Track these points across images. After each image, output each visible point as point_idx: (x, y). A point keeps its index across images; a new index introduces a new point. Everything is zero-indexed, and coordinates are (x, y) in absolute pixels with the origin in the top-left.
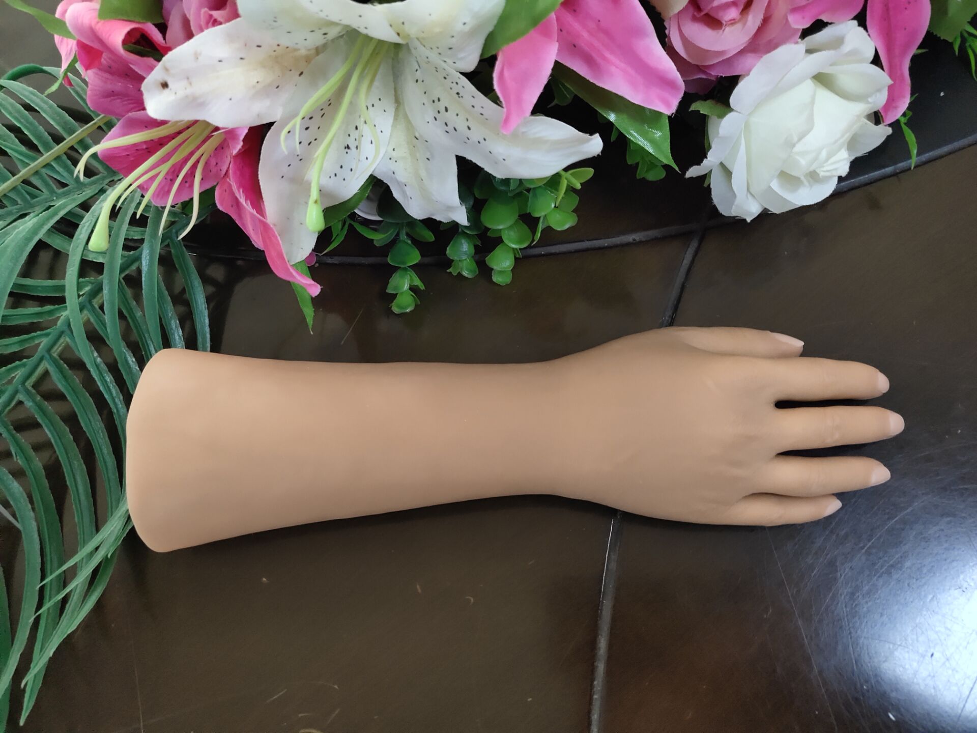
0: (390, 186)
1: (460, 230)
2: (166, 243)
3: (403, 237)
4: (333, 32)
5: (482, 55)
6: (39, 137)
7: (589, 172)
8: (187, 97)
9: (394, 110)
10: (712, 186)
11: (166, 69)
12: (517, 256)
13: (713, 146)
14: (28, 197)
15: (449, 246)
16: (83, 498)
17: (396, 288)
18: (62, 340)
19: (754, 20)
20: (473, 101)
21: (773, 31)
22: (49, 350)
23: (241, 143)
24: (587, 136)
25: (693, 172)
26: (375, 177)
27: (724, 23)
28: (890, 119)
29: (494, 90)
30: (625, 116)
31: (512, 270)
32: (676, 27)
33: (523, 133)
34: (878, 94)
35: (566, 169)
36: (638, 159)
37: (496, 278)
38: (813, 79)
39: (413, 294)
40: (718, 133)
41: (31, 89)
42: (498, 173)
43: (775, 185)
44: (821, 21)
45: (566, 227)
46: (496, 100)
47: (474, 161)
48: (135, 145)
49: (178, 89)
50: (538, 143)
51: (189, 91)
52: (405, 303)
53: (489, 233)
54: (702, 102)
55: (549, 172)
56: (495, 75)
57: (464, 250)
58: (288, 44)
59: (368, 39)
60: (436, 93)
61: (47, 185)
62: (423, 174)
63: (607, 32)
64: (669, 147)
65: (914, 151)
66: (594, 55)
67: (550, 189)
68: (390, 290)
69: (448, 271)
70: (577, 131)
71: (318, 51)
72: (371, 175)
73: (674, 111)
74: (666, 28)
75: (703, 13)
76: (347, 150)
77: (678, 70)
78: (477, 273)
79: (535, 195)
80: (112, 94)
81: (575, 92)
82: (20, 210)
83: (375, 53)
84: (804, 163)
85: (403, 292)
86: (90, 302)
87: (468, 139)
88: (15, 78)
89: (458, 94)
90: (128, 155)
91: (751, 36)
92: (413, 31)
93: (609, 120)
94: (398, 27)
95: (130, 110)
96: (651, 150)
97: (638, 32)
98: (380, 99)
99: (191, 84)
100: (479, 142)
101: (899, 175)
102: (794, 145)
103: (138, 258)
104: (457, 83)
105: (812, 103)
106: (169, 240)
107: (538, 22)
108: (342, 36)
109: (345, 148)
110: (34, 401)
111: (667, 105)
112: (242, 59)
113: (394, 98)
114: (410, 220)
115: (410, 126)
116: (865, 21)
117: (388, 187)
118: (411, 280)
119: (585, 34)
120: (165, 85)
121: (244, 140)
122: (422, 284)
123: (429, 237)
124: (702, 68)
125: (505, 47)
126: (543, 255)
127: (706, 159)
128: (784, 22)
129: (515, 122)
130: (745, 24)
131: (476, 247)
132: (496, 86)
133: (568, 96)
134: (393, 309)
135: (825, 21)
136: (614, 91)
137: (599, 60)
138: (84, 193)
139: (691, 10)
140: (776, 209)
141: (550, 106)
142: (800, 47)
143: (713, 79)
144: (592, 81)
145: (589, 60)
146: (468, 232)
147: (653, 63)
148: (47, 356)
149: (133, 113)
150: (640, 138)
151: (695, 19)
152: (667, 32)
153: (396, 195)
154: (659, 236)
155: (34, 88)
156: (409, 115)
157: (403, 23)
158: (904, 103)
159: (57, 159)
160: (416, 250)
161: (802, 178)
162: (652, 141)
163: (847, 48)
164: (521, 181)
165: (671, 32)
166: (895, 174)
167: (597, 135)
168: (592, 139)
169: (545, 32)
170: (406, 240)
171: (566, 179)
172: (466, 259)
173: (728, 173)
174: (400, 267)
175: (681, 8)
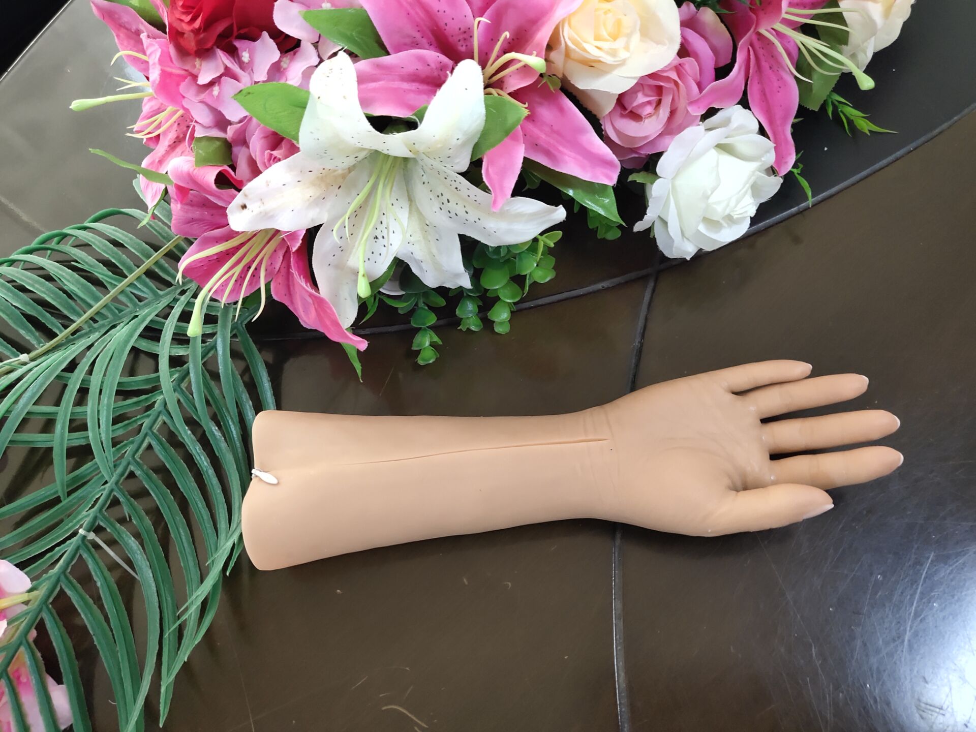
0: (410, 265)
1: (465, 294)
2: (234, 333)
3: (421, 305)
4: (362, 155)
5: (471, 159)
6: (123, 264)
7: (559, 234)
8: (261, 213)
9: (408, 206)
10: (656, 237)
11: (246, 196)
12: (512, 310)
13: (650, 204)
14: (117, 311)
15: (458, 308)
16: (186, 545)
17: (419, 345)
18: (160, 419)
19: (664, 112)
20: (468, 193)
21: (679, 118)
22: (151, 428)
23: (301, 242)
24: (553, 207)
25: (639, 227)
26: (398, 258)
27: (644, 117)
28: (784, 172)
29: (484, 182)
30: (580, 191)
31: (509, 321)
32: (610, 123)
33: (507, 210)
34: (768, 154)
35: (542, 234)
36: (597, 224)
37: (498, 329)
38: (716, 148)
39: (433, 349)
40: (652, 195)
41: (113, 227)
42: (492, 243)
43: (702, 228)
44: (713, 108)
45: (547, 280)
46: (486, 189)
47: (472, 236)
48: (208, 257)
49: (254, 208)
50: (518, 216)
51: (263, 208)
52: (428, 356)
53: (488, 294)
54: (637, 174)
55: (530, 237)
56: (483, 172)
57: (470, 309)
58: (331, 167)
59: (388, 156)
60: (440, 190)
61: (131, 300)
62: (434, 251)
63: (558, 133)
64: (616, 209)
65: (809, 194)
66: (551, 150)
67: (531, 253)
68: (414, 348)
69: (459, 328)
70: (546, 205)
71: (350, 170)
72: (395, 257)
73: (615, 182)
74: (602, 125)
75: (627, 112)
76: (376, 240)
77: (614, 153)
78: (482, 327)
79: (521, 259)
80: (192, 221)
81: (542, 178)
82: (110, 322)
83: (393, 166)
84: (719, 210)
85: (425, 348)
86: (179, 385)
87: (467, 220)
88: (96, 220)
89: (456, 188)
90: (202, 266)
91: (663, 124)
92: (421, 148)
93: (568, 195)
94: (412, 147)
95: (205, 231)
96: (602, 213)
97: (581, 131)
98: (397, 200)
99: (263, 203)
100: (475, 222)
101: (804, 212)
102: (708, 198)
103: (214, 347)
104: (455, 181)
105: (717, 165)
106: (236, 330)
107: (509, 133)
108: (366, 158)
109: (375, 238)
110: (143, 470)
111: (610, 179)
112: (299, 181)
113: (407, 197)
114: (426, 290)
115: (421, 216)
116: (748, 103)
117: (408, 265)
118: (431, 337)
119: (543, 136)
120: (244, 207)
121: (302, 240)
122: (440, 340)
123: (442, 302)
124: (633, 149)
125: (488, 152)
126: (532, 308)
127: (646, 215)
128: (686, 112)
129: (501, 202)
130: (658, 116)
131: (479, 307)
132: (485, 179)
133: (536, 181)
134: (418, 362)
135: (717, 107)
136: (569, 174)
137: (556, 153)
138: (161, 303)
139: (619, 110)
140: (708, 248)
141: (524, 190)
142: (700, 128)
143: (644, 156)
144: (552, 168)
145: (548, 153)
146: (472, 295)
147: (594, 150)
148: (149, 432)
149: (208, 233)
150: (593, 205)
151: (622, 116)
152: (603, 127)
153: (415, 270)
154: (623, 282)
155: (115, 226)
156: (420, 208)
157: (414, 144)
158: (792, 159)
159: (138, 278)
160: (433, 313)
161: (722, 221)
162: (603, 207)
163: (734, 124)
164: (509, 247)
165: (606, 128)
166: (800, 213)
167: (561, 206)
168: (557, 210)
169: (515, 138)
170: (424, 307)
171: (542, 241)
172: (472, 317)
173: (665, 223)
174: (421, 328)
175: (610, 110)
